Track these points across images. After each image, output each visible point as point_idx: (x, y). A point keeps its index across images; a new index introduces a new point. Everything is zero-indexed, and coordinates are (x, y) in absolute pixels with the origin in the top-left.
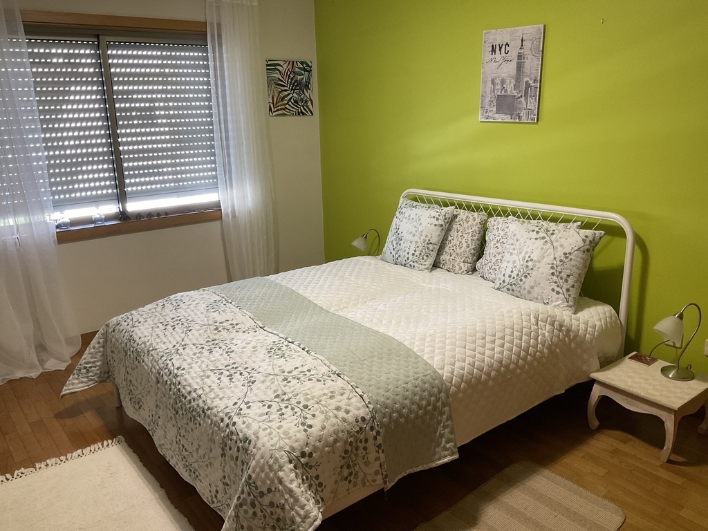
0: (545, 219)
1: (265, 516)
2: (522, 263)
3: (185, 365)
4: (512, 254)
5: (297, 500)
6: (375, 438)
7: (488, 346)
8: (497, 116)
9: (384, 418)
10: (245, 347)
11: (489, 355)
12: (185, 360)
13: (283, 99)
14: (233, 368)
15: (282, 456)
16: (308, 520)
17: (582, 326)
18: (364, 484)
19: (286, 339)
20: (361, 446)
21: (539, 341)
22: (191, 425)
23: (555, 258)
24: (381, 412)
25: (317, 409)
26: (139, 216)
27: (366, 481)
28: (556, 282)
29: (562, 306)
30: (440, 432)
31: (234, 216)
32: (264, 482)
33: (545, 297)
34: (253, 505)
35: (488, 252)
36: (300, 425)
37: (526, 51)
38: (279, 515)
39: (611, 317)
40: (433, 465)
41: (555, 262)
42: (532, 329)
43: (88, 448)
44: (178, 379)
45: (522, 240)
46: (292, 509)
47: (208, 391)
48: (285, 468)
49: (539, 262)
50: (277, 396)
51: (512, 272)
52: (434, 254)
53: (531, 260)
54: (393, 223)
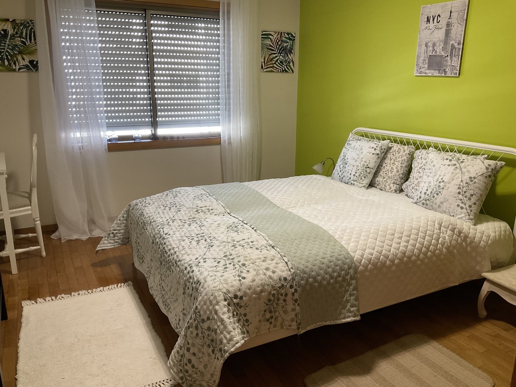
0: (460, 152)
1: (204, 337)
2: (436, 183)
3: (171, 232)
4: (428, 176)
5: (225, 327)
6: (293, 294)
7: (396, 240)
8: (428, 71)
9: (301, 280)
10: (212, 224)
11: (394, 247)
12: (172, 229)
13: (272, 60)
14: (201, 236)
15: (220, 295)
16: (232, 342)
17: (478, 235)
18: (282, 327)
19: (242, 222)
20: (282, 298)
21: (440, 242)
22: (168, 272)
23: (462, 181)
24: (300, 276)
25: (252, 267)
26: (165, 138)
27: (284, 325)
28: (461, 200)
29: (464, 219)
30: (347, 298)
31: (230, 143)
32: (205, 312)
33: (451, 211)
34: (197, 328)
35: (412, 176)
36: (237, 277)
37: (454, 20)
38: (213, 337)
39: (505, 231)
40: (339, 322)
41: (462, 184)
42: (435, 232)
43: (108, 287)
44: (165, 241)
45: (437, 166)
46: (221, 333)
47: (181, 249)
48: (220, 304)
49: (449, 183)
50: (225, 256)
51: (427, 190)
52: (370, 176)
53: (443, 181)
54: (342, 152)
